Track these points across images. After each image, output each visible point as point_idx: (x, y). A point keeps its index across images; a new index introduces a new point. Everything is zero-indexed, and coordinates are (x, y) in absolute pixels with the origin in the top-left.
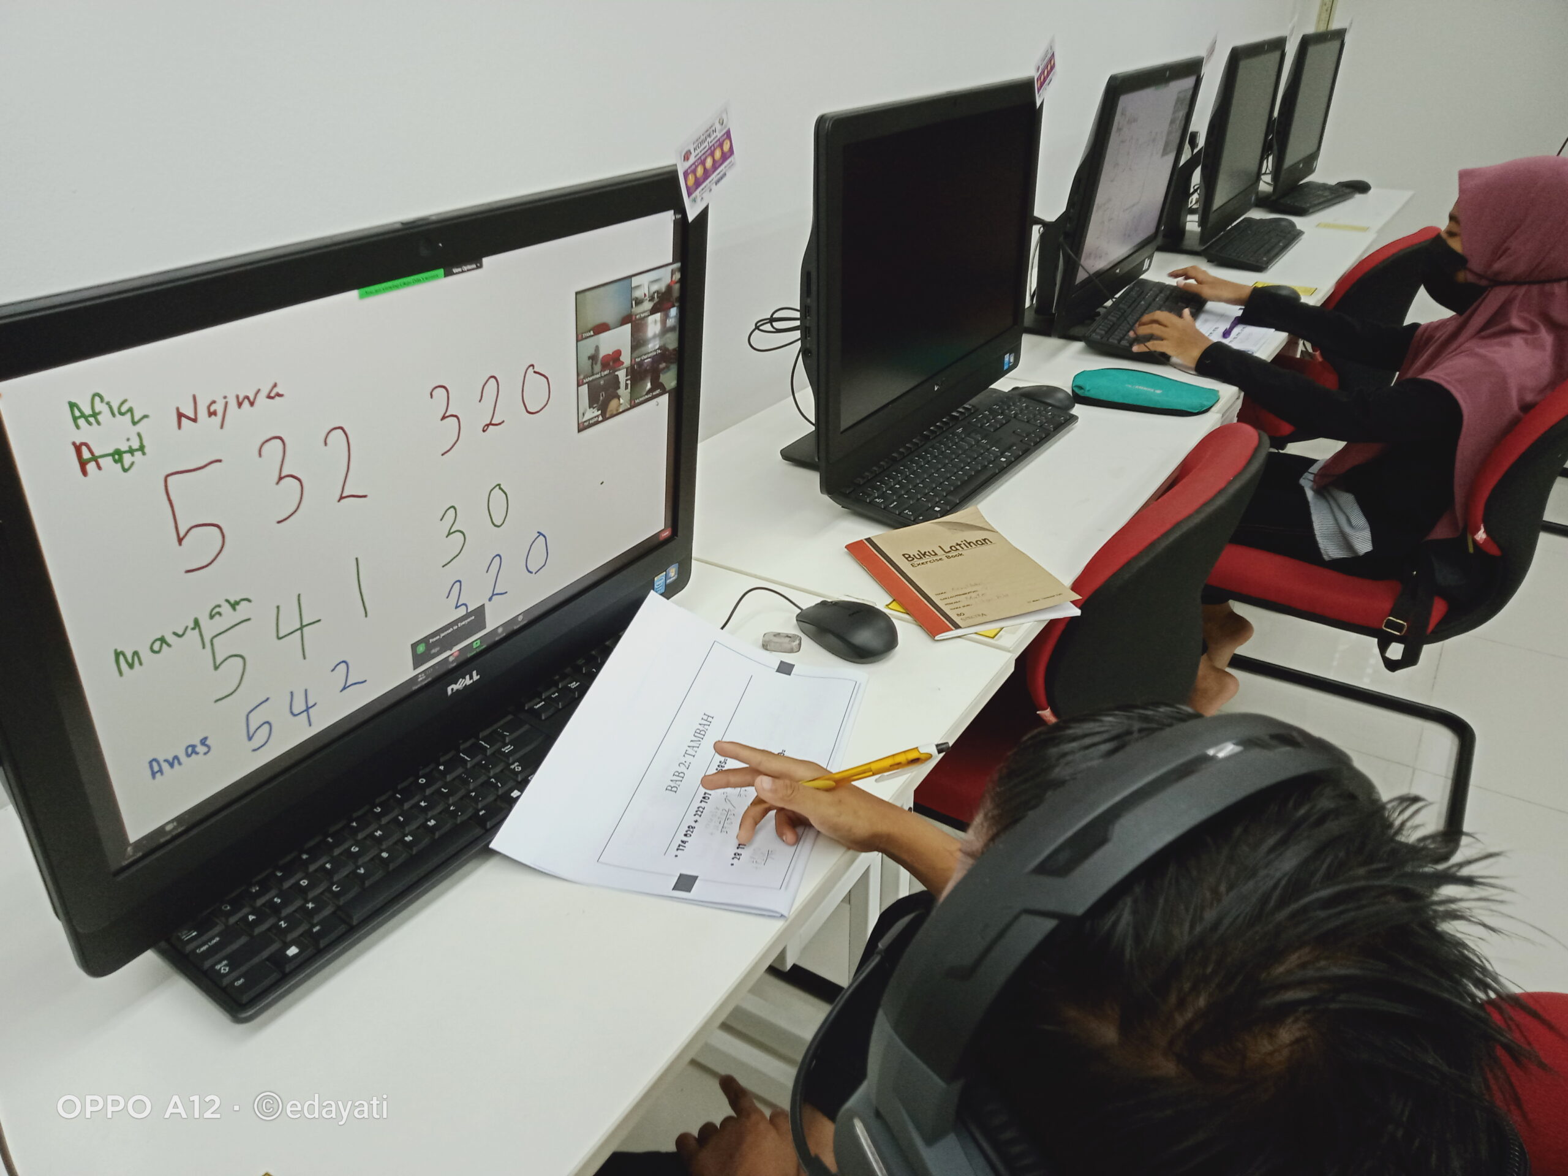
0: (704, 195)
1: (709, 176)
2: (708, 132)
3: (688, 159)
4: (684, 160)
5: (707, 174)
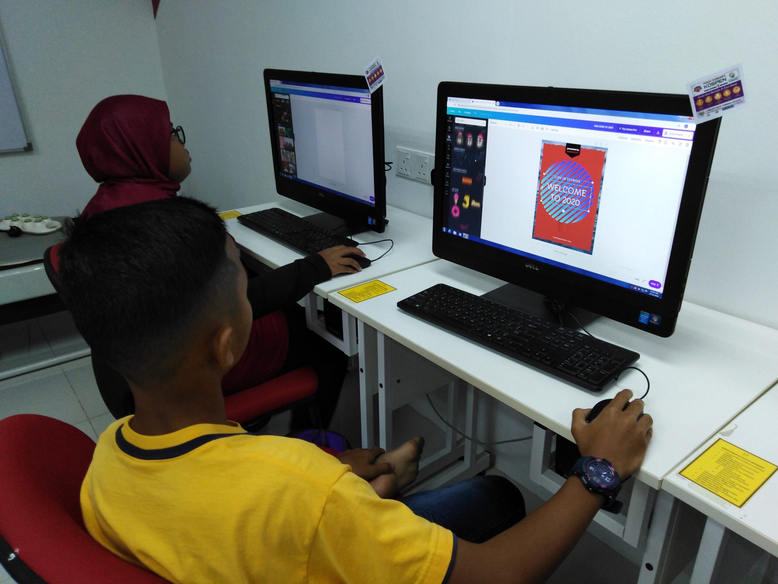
1: (717, 104)
2: (718, 80)
3: (698, 91)
4: (695, 91)
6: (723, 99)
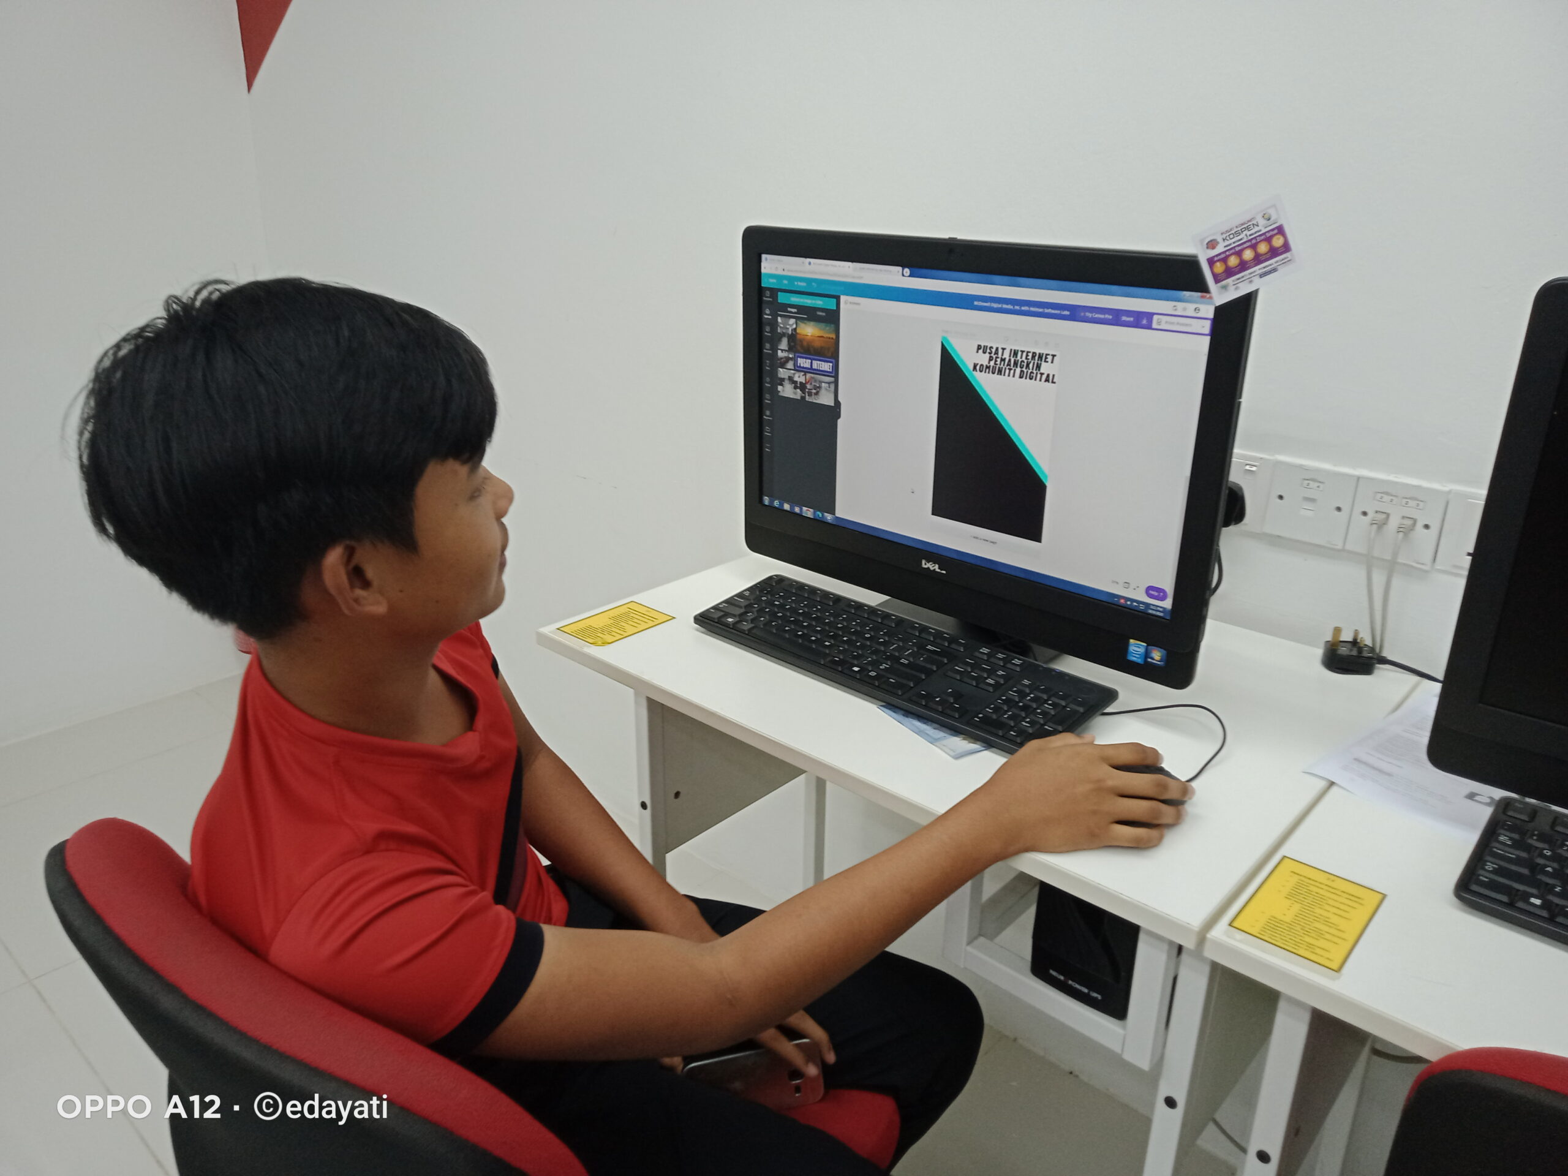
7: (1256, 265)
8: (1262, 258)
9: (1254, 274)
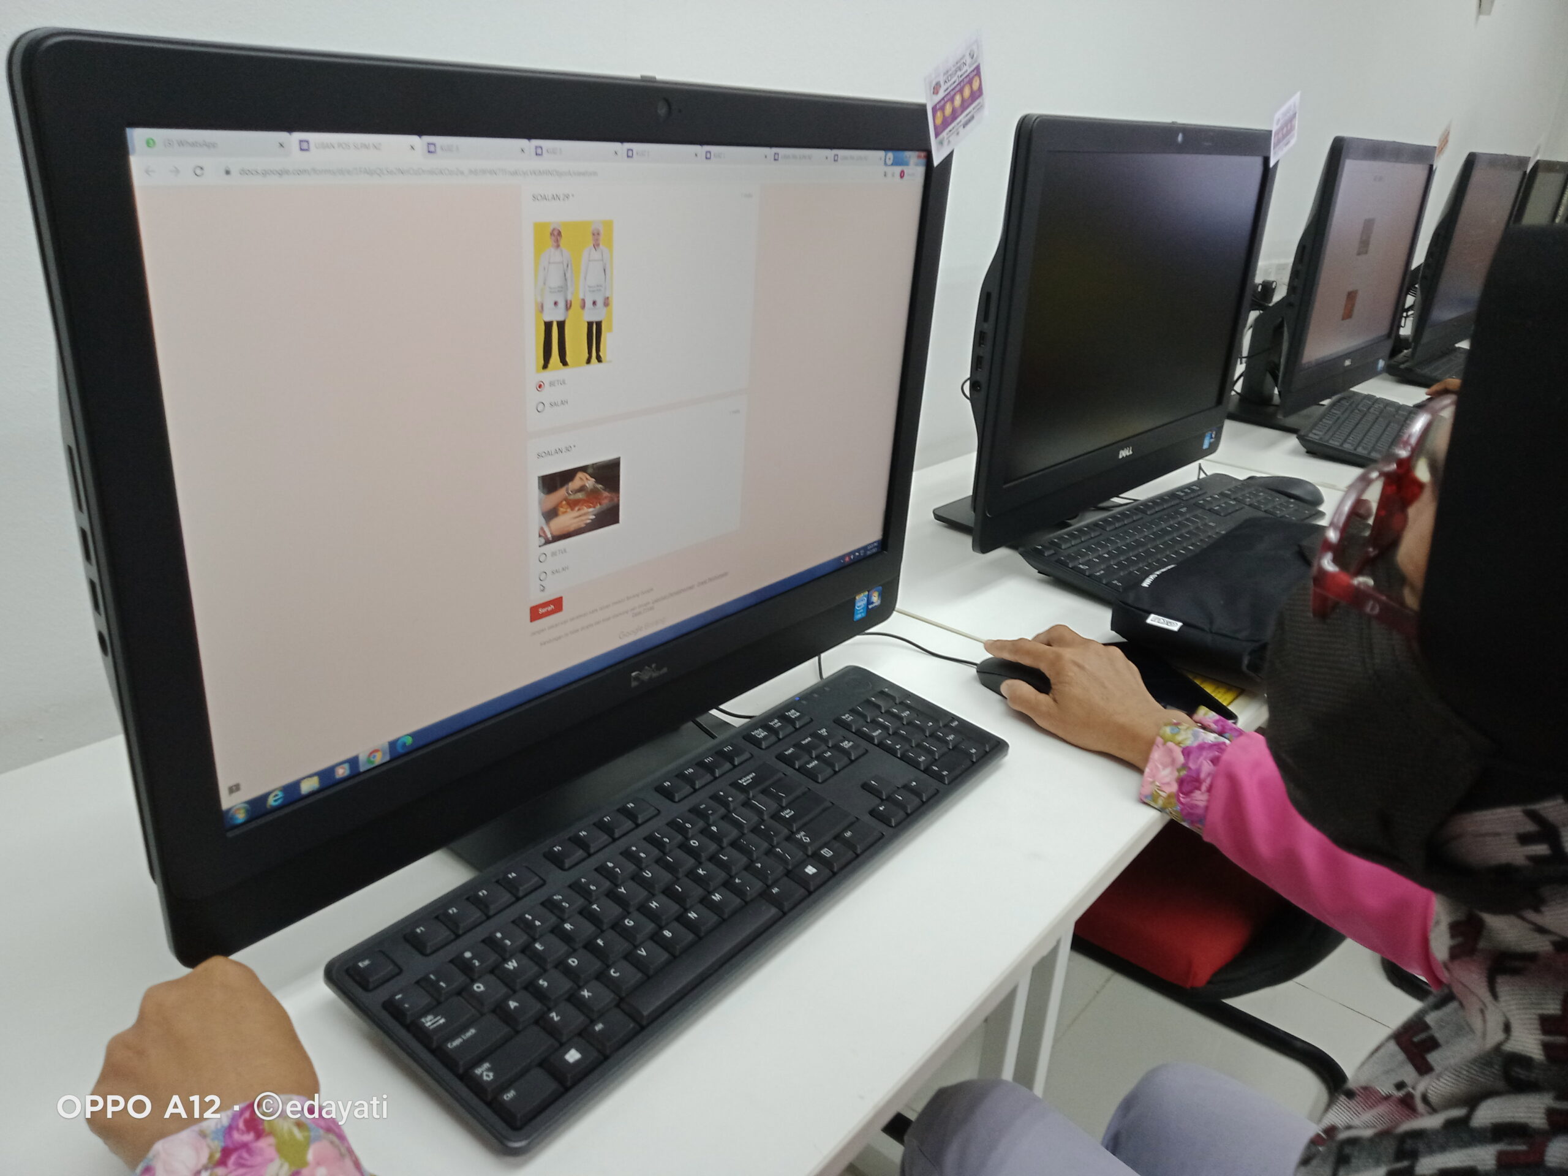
0: (951, 139)
5: (954, 116)
6: (965, 105)
7: (962, 112)
8: (966, 104)
9: (959, 125)
